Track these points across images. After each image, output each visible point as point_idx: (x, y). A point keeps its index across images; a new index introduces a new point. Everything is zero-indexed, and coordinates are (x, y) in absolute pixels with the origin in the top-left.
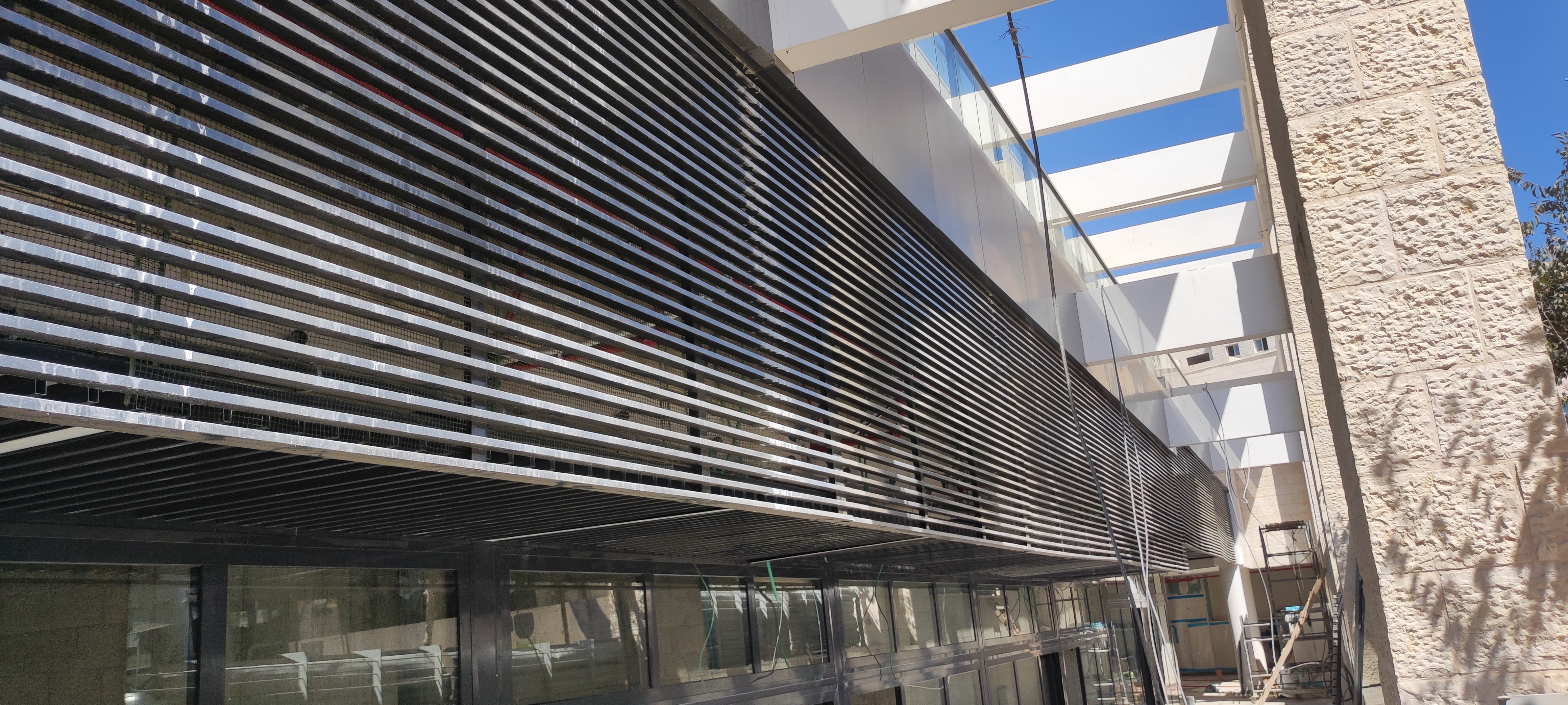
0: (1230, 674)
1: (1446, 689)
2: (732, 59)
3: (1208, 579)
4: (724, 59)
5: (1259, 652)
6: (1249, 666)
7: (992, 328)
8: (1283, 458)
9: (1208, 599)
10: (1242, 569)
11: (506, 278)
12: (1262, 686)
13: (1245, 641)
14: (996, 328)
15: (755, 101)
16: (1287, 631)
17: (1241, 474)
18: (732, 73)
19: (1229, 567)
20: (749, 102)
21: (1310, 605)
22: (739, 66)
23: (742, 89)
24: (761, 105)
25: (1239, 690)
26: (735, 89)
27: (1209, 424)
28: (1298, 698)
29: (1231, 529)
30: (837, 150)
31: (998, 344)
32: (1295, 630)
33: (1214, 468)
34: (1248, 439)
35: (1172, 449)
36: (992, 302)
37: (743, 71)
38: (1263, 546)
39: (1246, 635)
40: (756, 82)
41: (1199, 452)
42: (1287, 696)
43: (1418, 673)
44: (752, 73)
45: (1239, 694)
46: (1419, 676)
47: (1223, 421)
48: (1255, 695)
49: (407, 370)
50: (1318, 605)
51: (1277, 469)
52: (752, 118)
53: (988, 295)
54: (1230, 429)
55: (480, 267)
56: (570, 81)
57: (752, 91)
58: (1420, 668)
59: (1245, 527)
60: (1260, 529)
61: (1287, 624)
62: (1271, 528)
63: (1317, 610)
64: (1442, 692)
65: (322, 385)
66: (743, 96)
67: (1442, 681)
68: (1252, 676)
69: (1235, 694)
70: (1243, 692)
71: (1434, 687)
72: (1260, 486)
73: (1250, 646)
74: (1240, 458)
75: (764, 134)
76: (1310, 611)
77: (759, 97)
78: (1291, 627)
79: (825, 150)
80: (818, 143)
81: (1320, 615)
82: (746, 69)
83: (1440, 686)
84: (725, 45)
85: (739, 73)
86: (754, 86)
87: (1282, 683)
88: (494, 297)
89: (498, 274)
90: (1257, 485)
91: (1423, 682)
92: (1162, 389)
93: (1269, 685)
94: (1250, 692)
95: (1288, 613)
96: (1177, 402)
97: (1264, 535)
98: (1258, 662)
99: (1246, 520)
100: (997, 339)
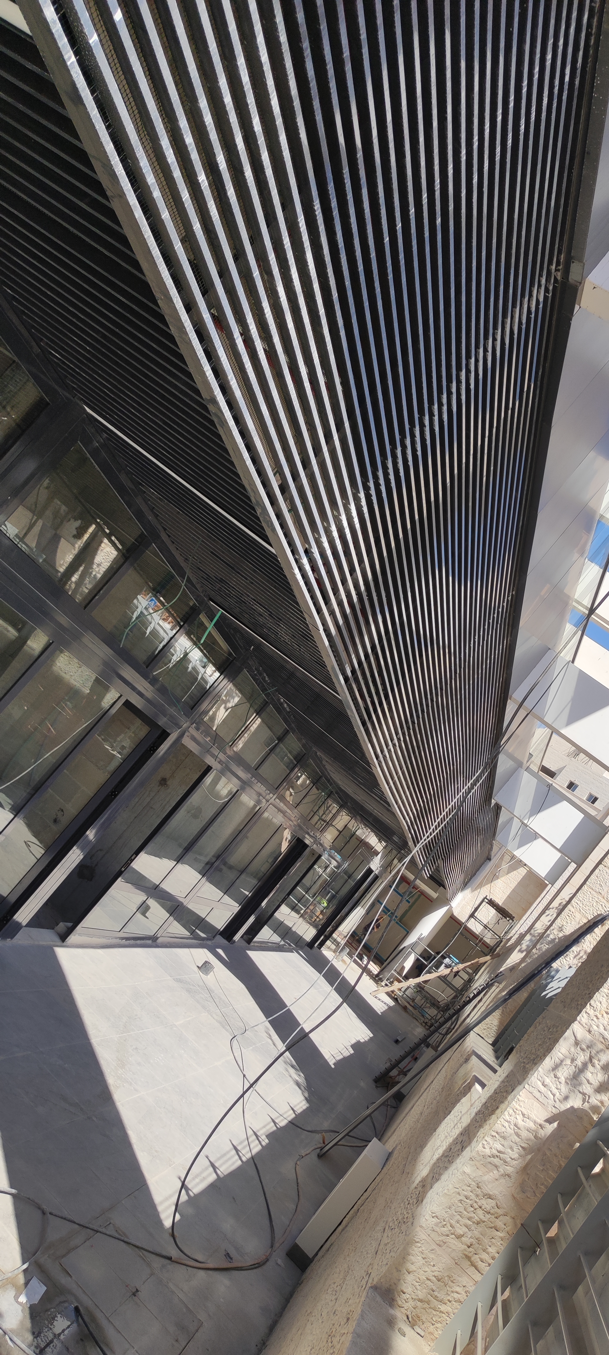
0: (379, 960)
1: (598, 1052)
2: (560, 252)
3: (422, 896)
4: (557, 246)
5: (408, 964)
6: (396, 966)
7: (494, 613)
8: (543, 871)
9: (410, 907)
10: (450, 910)
11: (319, 222)
12: (392, 983)
13: (410, 949)
14: (496, 616)
15: (541, 299)
16: (437, 966)
17: (507, 858)
18: (550, 263)
19: (445, 901)
20: (539, 295)
21: (465, 967)
22: (558, 263)
23: (543, 281)
24: (541, 306)
25: (376, 972)
26: (541, 275)
27: (530, 808)
28: (405, 1008)
29: (468, 882)
30: (544, 392)
31: (486, 627)
32: (443, 971)
33: (499, 837)
34: (540, 840)
35: (493, 801)
36: (510, 598)
37: (556, 270)
38: (476, 909)
39: (413, 946)
40: (554, 287)
41: (502, 818)
42: (399, 1001)
43: (591, 1029)
44: (559, 278)
45: (373, 974)
46: (589, 1031)
47: (540, 815)
48: (383, 984)
49: (214, 206)
50: (471, 971)
51: (531, 876)
52: (529, 308)
53: (513, 591)
54: (537, 823)
55: (313, 193)
56: (476, 138)
57: (547, 290)
58: (595, 1027)
59: (476, 889)
60: (486, 898)
61: (442, 963)
62: (492, 903)
63: (467, 973)
64: (594, 1052)
65: (164, 147)
66: (540, 286)
67: (600, 1046)
68: (393, 972)
69: (371, 972)
70: (377, 975)
71: (591, 1045)
72: (509, 875)
73: (409, 954)
74: (520, 846)
75: (524, 326)
76: (464, 969)
77: (546, 298)
78: (443, 967)
79: (539, 383)
80: (540, 374)
81: (466, 977)
82: (559, 270)
83: (596, 1048)
84: (566, 238)
85: (553, 267)
86: (551, 288)
87: (404, 992)
88: (300, 225)
89: (317, 213)
90: (508, 873)
91: (589, 1036)
92: (525, 762)
93: (396, 985)
94: (381, 980)
95: (450, 958)
96: (526, 776)
97: (484, 903)
98: (403, 968)
99: (480, 886)
100: (489, 623)
